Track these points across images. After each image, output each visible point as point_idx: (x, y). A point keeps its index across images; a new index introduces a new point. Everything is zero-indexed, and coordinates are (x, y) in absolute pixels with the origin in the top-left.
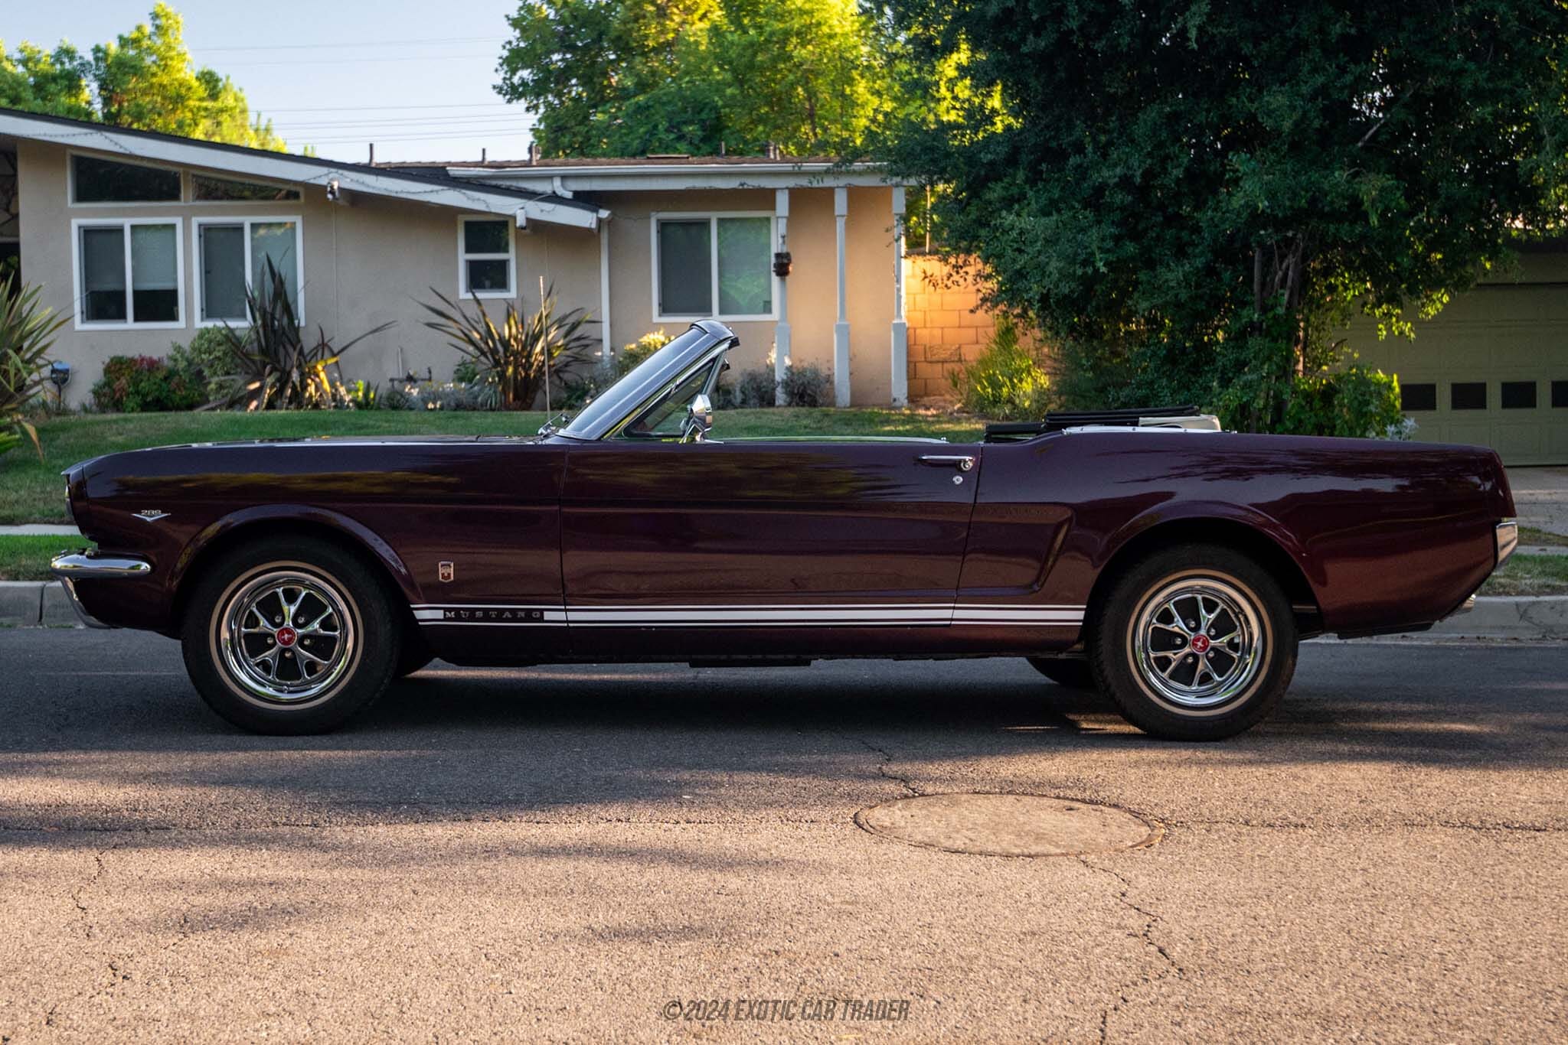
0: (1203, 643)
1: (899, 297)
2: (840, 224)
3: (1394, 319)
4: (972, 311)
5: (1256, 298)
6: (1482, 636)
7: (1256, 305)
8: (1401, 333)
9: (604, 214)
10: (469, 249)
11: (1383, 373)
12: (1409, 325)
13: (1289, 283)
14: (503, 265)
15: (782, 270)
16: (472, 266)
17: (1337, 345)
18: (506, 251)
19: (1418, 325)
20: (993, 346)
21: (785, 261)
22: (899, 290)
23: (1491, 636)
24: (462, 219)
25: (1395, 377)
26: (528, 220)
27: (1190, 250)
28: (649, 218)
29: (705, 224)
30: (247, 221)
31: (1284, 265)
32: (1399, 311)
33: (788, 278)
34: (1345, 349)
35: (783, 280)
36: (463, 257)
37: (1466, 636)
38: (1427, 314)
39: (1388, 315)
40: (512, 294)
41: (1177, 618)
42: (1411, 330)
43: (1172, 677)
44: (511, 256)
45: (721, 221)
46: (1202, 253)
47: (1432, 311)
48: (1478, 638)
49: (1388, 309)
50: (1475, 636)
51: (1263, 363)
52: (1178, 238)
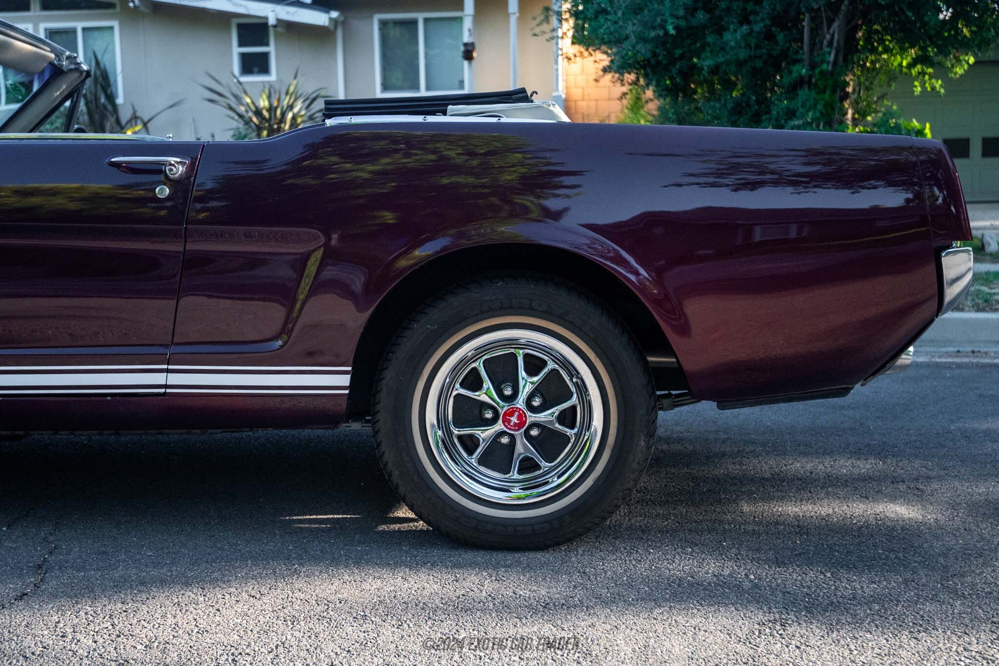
0: (520, 417)
1: (557, 76)
2: (513, 20)
3: (927, 77)
4: (596, 80)
5: (806, 57)
6: (976, 349)
7: (806, 63)
8: (933, 88)
9: (334, 14)
10: (241, 44)
11: (918, 121)
12: (940, 82)
13: (835, 44)
14: (265, 56)
15: (468, 55)
16: (244, 57)
17: (879, 98)
18: (267, 44)
19: (948, 83)
20: (626, 111)
21: (470, 48)
22: (557, 70)
23: (985, 350)
24: (235, 22)
25: (928, 125)
26: (278, 20)
27: (751, 18)
28: (372, 17)
29: (414, 23)
30: (79, 25)
31: (831, 31)
32: (930, 70)
33: (474, 62)
34: (886, 102)
35: (470, 63)
36: (236, 50)
37: (961, 349)
38: (956, 73)
39: (923, 73)
40: (272, 77)
41: (487, 384)
42: (941, 86)
43: (482, 461)
44: (271, 49)
45: (426, 20)
46: (763, 20)
47: (959, 71)
48: (973, 352)
49: (922, 69)
50: (969, 349)
51: (808, 111)
52: (745, 9)
